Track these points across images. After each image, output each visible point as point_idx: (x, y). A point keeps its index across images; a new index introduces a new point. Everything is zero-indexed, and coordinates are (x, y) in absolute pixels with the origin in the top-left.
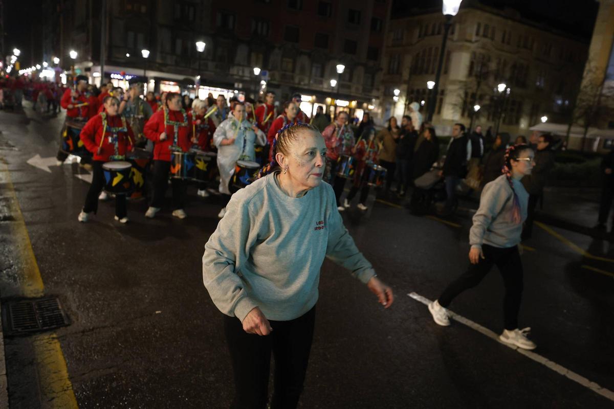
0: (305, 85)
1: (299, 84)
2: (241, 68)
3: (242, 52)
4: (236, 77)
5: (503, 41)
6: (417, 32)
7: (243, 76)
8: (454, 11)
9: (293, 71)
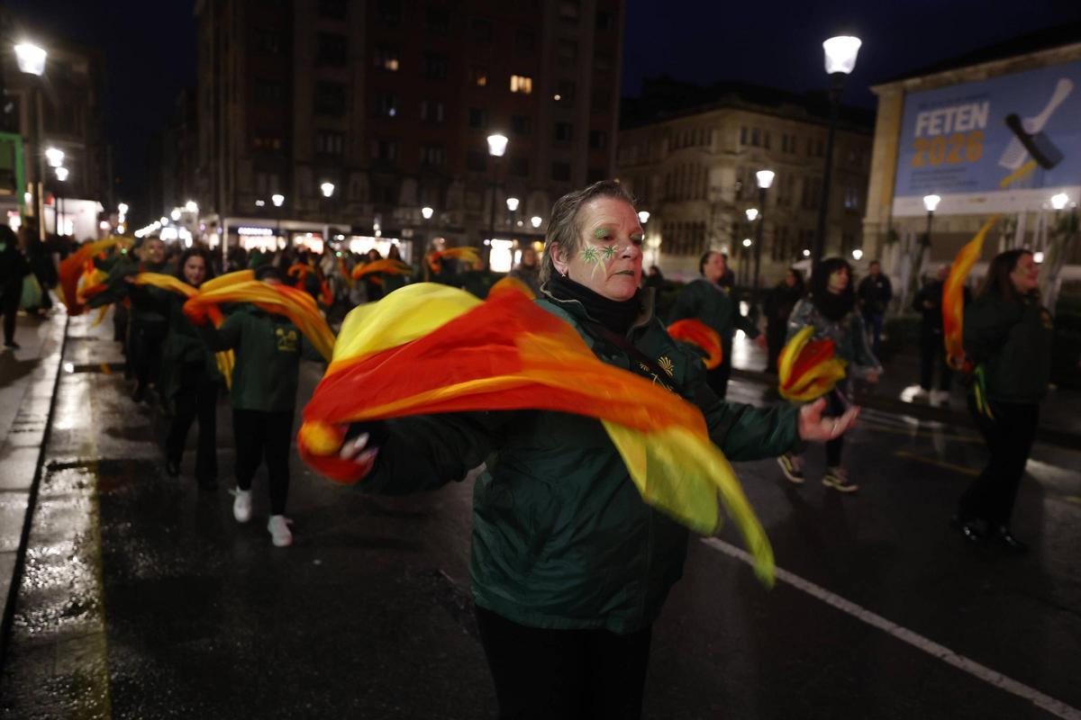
0: (499, 226)
1: (492, 224)
2: (408, 209)
3: (408, 189)
4: (403, 222)
6: (665, 144)
7: (411, 220)
9: (481, 209)
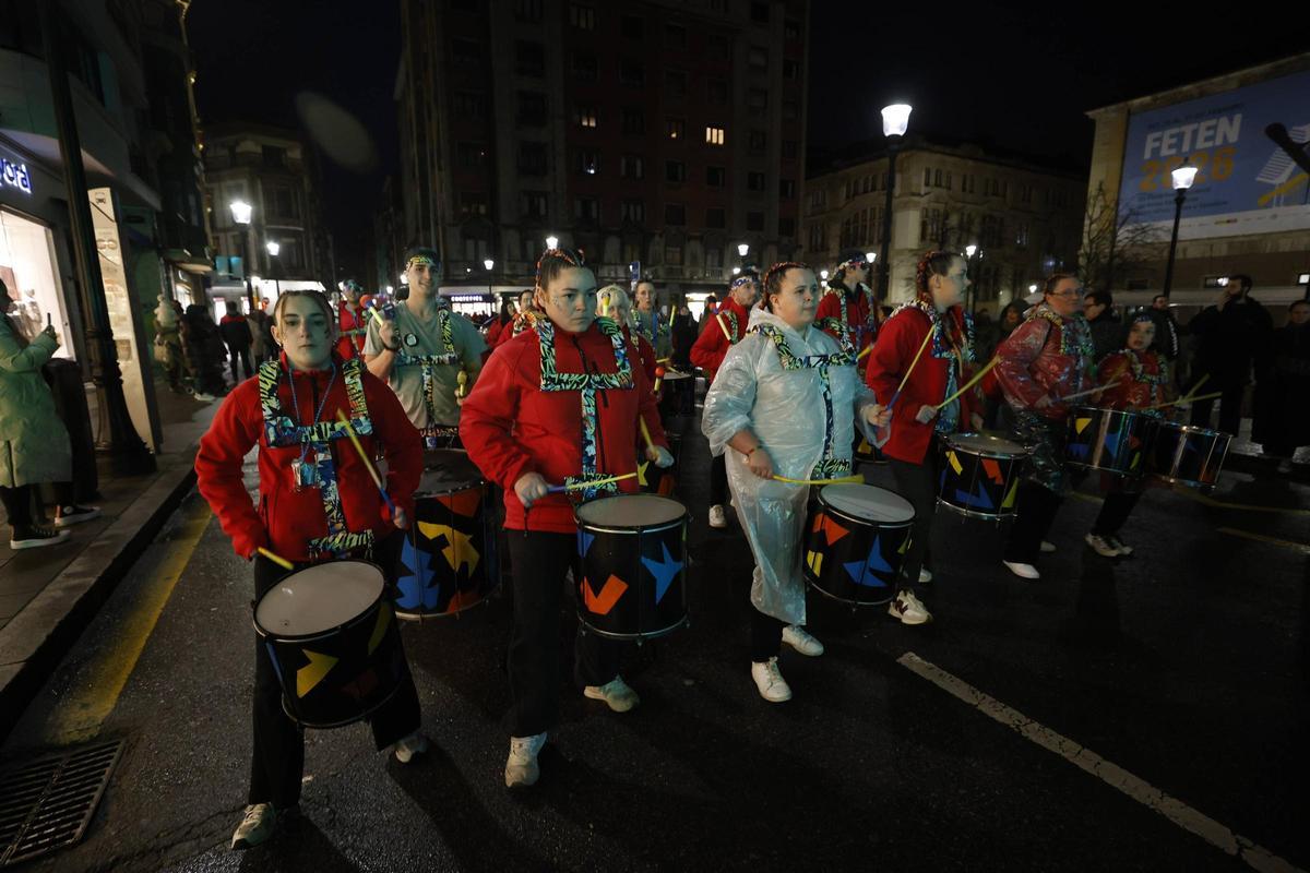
0: (699, 279)
1: (692, 278)
2: (613, 267)
5: (964, 189)
6: (843, 192)
8: (902, 129)
9: (682, 263)
